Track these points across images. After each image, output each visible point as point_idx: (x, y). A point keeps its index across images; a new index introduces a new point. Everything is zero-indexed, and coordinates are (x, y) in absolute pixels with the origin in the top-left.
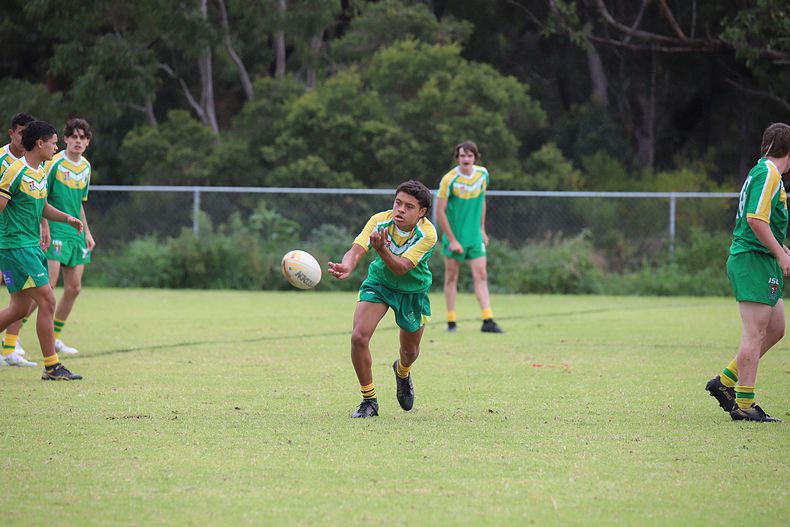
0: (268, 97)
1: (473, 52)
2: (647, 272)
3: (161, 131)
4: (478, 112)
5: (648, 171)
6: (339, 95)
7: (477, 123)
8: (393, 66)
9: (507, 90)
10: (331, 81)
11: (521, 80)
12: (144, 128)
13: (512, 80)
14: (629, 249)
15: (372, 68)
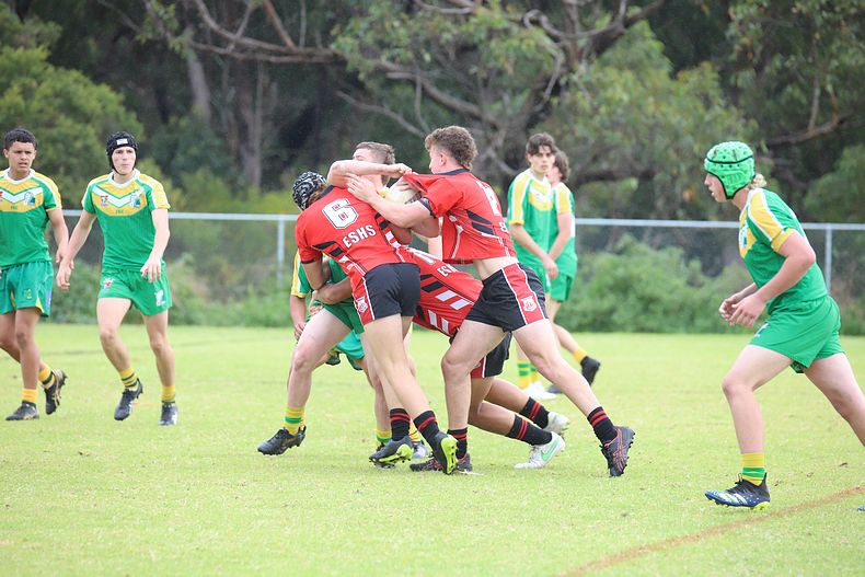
1: (62, 56)
2: (253, 301)
4: (66, 124)
5: (254, 190)
7: (66, 136)
9: (100, 101)
11: (115, 89)
13: (104, 89)
14: (234, 277)
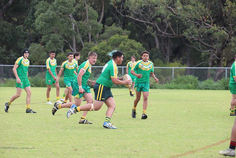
0: (87, 47)
1: (131, 37)
2: (168, 84)
3: (64, 54)
4: (132, 50)
5: (168, 62)
6: (102, 46)
7: (132, 52)
8: (114, 40)
9: (138, 45)
10: (101, 43)
11: (141, 43)
12: (61, 53)
13: (139, 43)
14: (164, 79)
15: (109, 41)
